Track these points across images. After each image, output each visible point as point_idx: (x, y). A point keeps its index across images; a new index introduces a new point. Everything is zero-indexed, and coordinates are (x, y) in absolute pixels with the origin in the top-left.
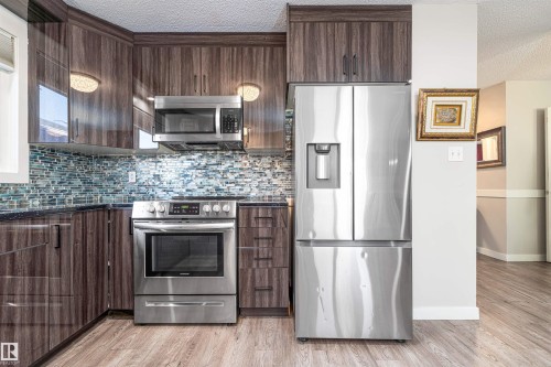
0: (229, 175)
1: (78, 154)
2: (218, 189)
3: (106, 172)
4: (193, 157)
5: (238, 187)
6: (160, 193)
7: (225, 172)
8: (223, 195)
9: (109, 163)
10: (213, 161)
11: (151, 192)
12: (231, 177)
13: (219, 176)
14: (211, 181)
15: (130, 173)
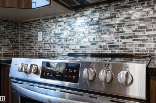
0: (124, 29)
1: (7, 21)
2: (112, 46)
3: (26, 34)
4: (86, 13)
5: (137, 43)
6: (59, 50)
7: (120, 25)
8: (117, 51)
9: (27, 26)
10: (107, 15)
11: (53, 49)
12: (127, 31)
13: (114, 30)
14: (103, 36)
15: (39, 33)
